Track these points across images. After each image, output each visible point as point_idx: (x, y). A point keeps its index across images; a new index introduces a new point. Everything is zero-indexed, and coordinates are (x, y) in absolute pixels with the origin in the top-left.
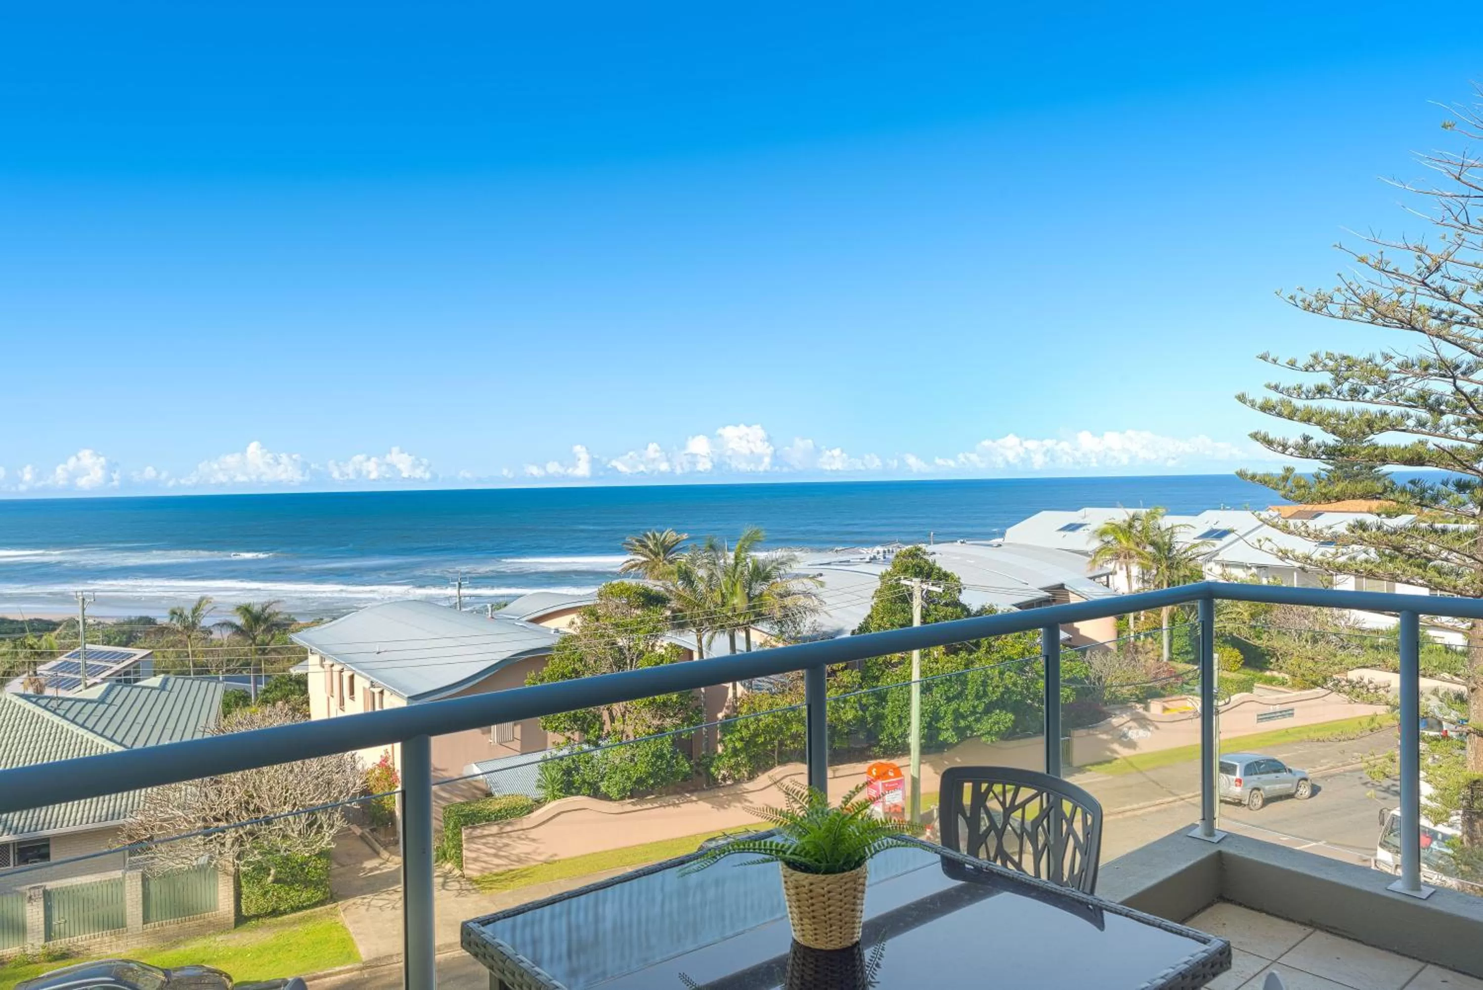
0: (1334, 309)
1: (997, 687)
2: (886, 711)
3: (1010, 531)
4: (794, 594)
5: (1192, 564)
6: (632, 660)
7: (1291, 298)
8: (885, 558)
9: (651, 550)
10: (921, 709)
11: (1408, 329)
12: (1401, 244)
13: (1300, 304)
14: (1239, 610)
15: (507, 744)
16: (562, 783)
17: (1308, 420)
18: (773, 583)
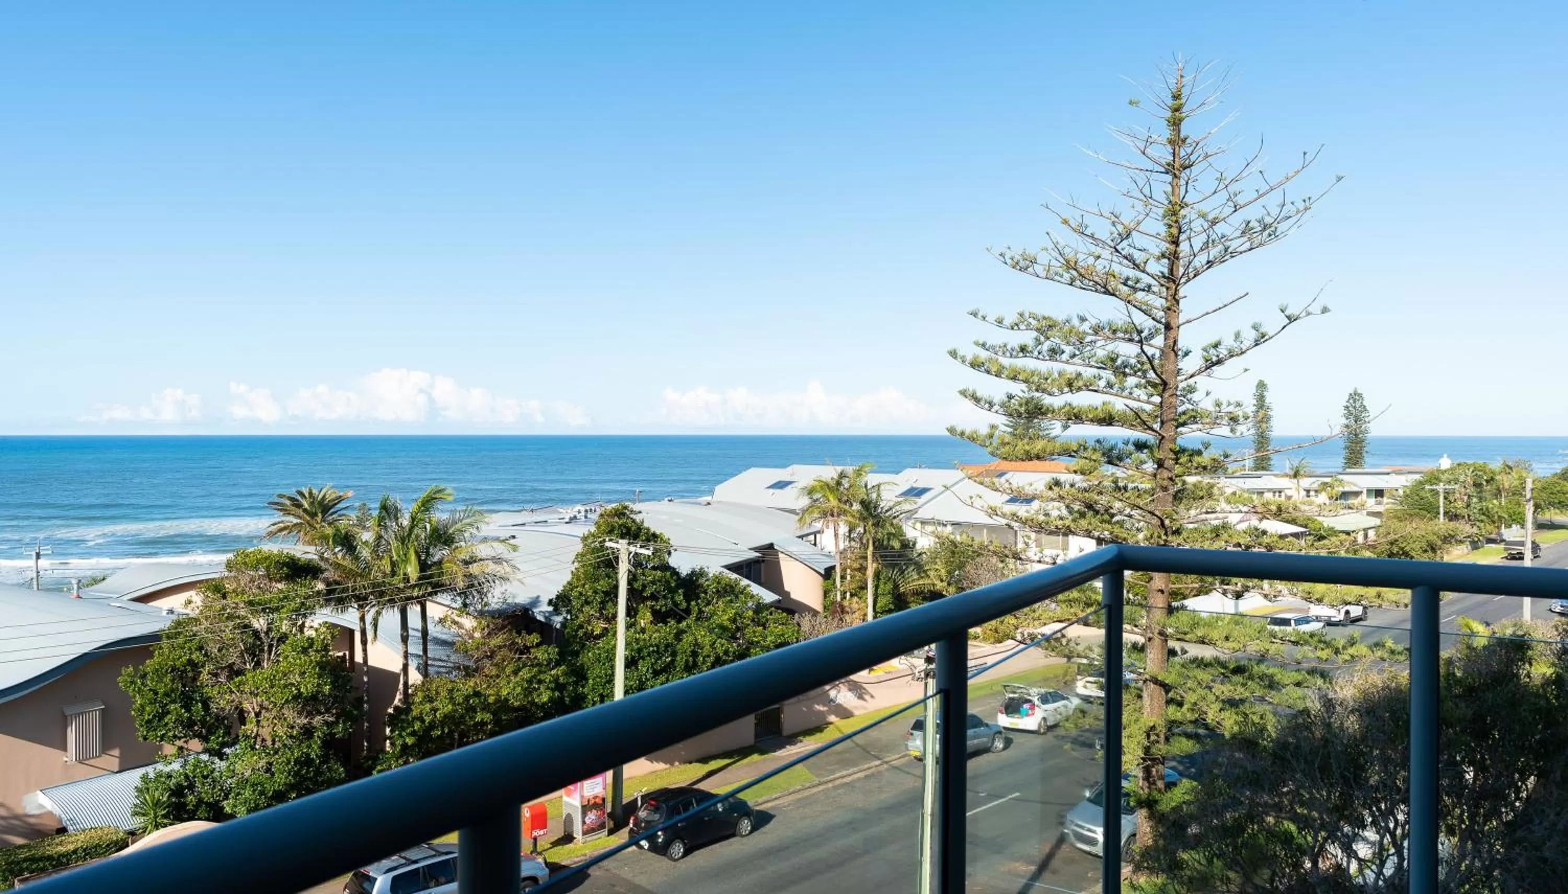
0: (1039, 269)
1: (709, 656)
2: (586, 690)
3: (719, 489)
4: (481, 560)
5: (895, 521)
6: (271, 646)
7: (1001, 255)
8: (586, 517)
9: (305, 510)
10: (625, 686)
11: (1101, 292)
12: (1096, 211)
13: (1009, 261)
14: (937, 567)
15: (92, 762)
16: (168, 806)
17: (1014, 378)
18: (457, 548)
